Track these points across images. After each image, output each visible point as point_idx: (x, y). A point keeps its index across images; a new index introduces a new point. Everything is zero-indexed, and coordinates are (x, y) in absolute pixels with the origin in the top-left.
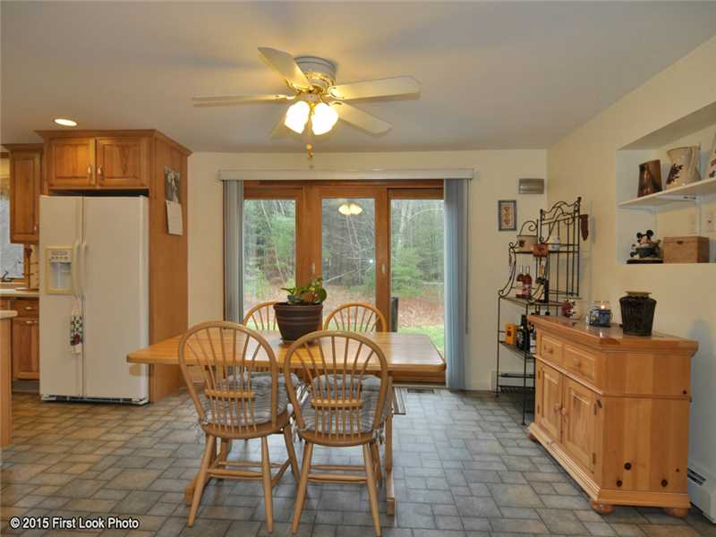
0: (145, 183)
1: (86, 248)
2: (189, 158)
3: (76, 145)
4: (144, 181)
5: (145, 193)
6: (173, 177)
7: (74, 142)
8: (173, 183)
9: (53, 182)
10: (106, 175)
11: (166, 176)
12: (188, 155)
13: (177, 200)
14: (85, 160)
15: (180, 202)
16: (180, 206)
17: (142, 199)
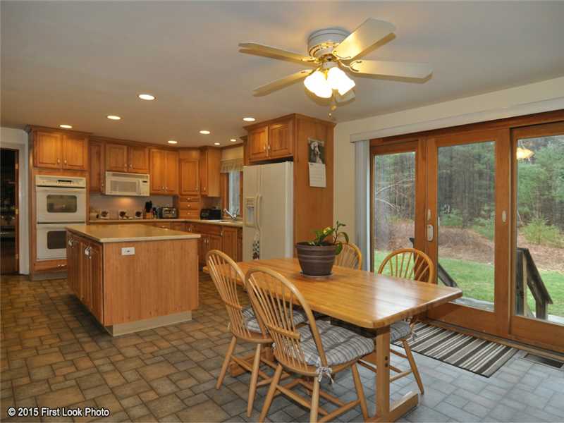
0: (291, 152)
1: (261, 198)
2: (335, 129)
3: (260, 133)
4: (290, 151)
5: (291, 159)
6: (317, 144)
7: (260, 130)
8: (317, 149)
9: (252, 157)
10: (273, 149)
11: (309, 145)
12: (334, 126)
13: (321, 161)
14: (263, 141)
15: (324, 162)
16: (324, 165)
17: (287, 163)
